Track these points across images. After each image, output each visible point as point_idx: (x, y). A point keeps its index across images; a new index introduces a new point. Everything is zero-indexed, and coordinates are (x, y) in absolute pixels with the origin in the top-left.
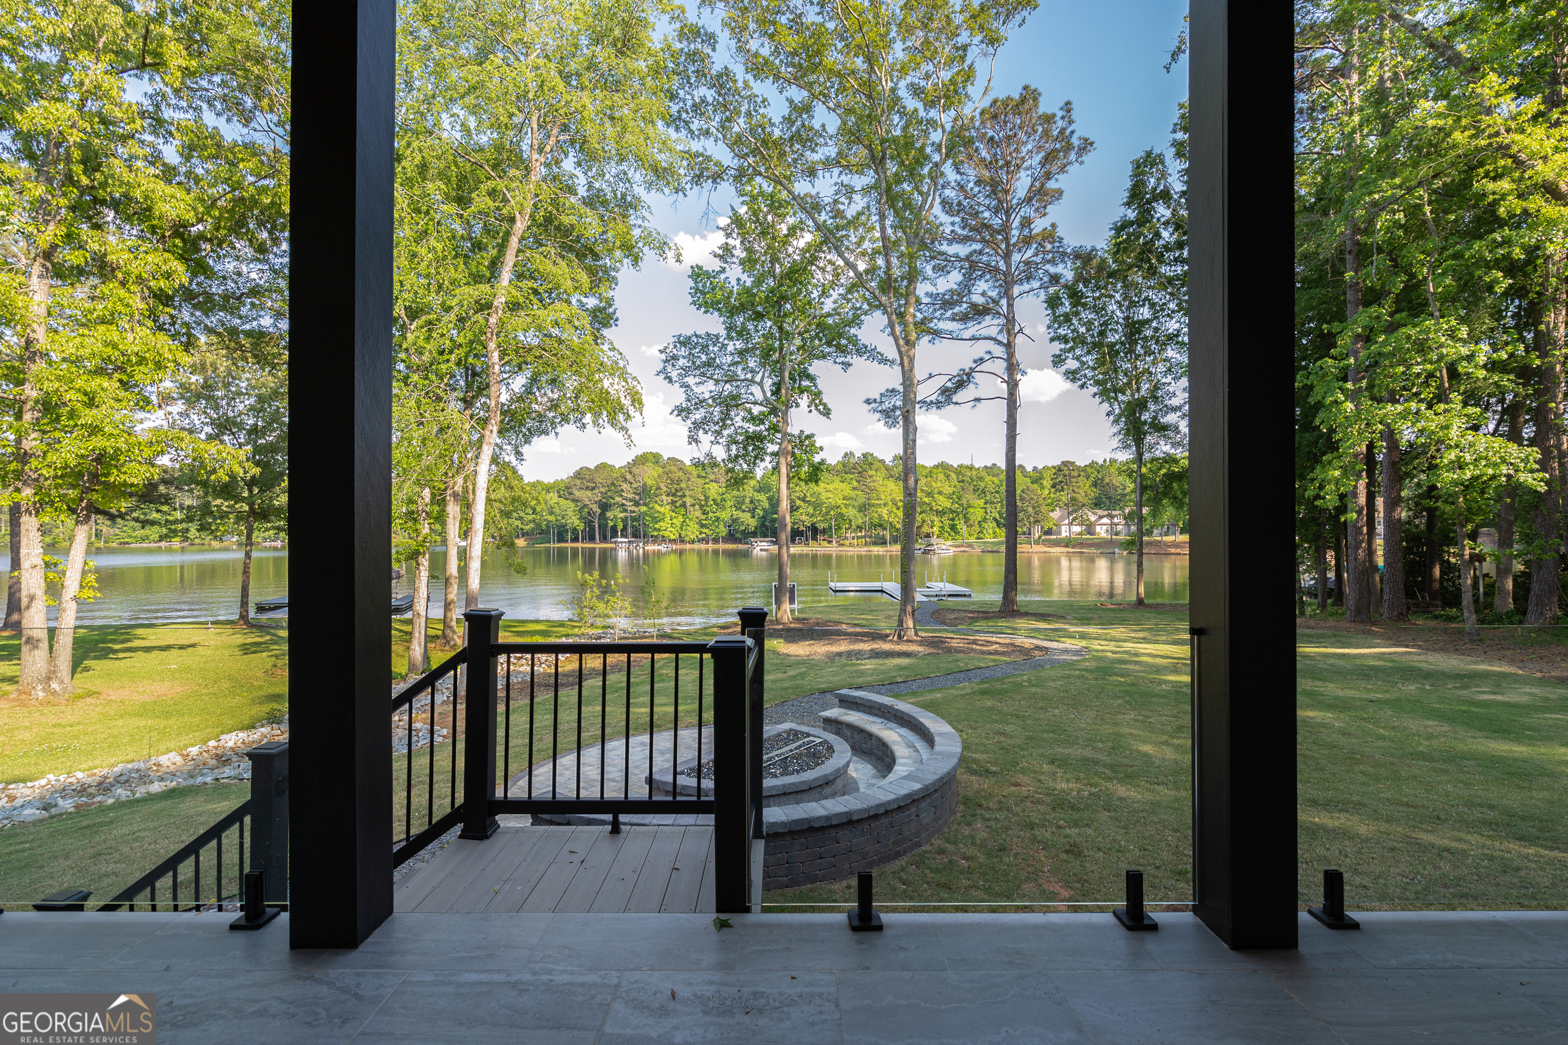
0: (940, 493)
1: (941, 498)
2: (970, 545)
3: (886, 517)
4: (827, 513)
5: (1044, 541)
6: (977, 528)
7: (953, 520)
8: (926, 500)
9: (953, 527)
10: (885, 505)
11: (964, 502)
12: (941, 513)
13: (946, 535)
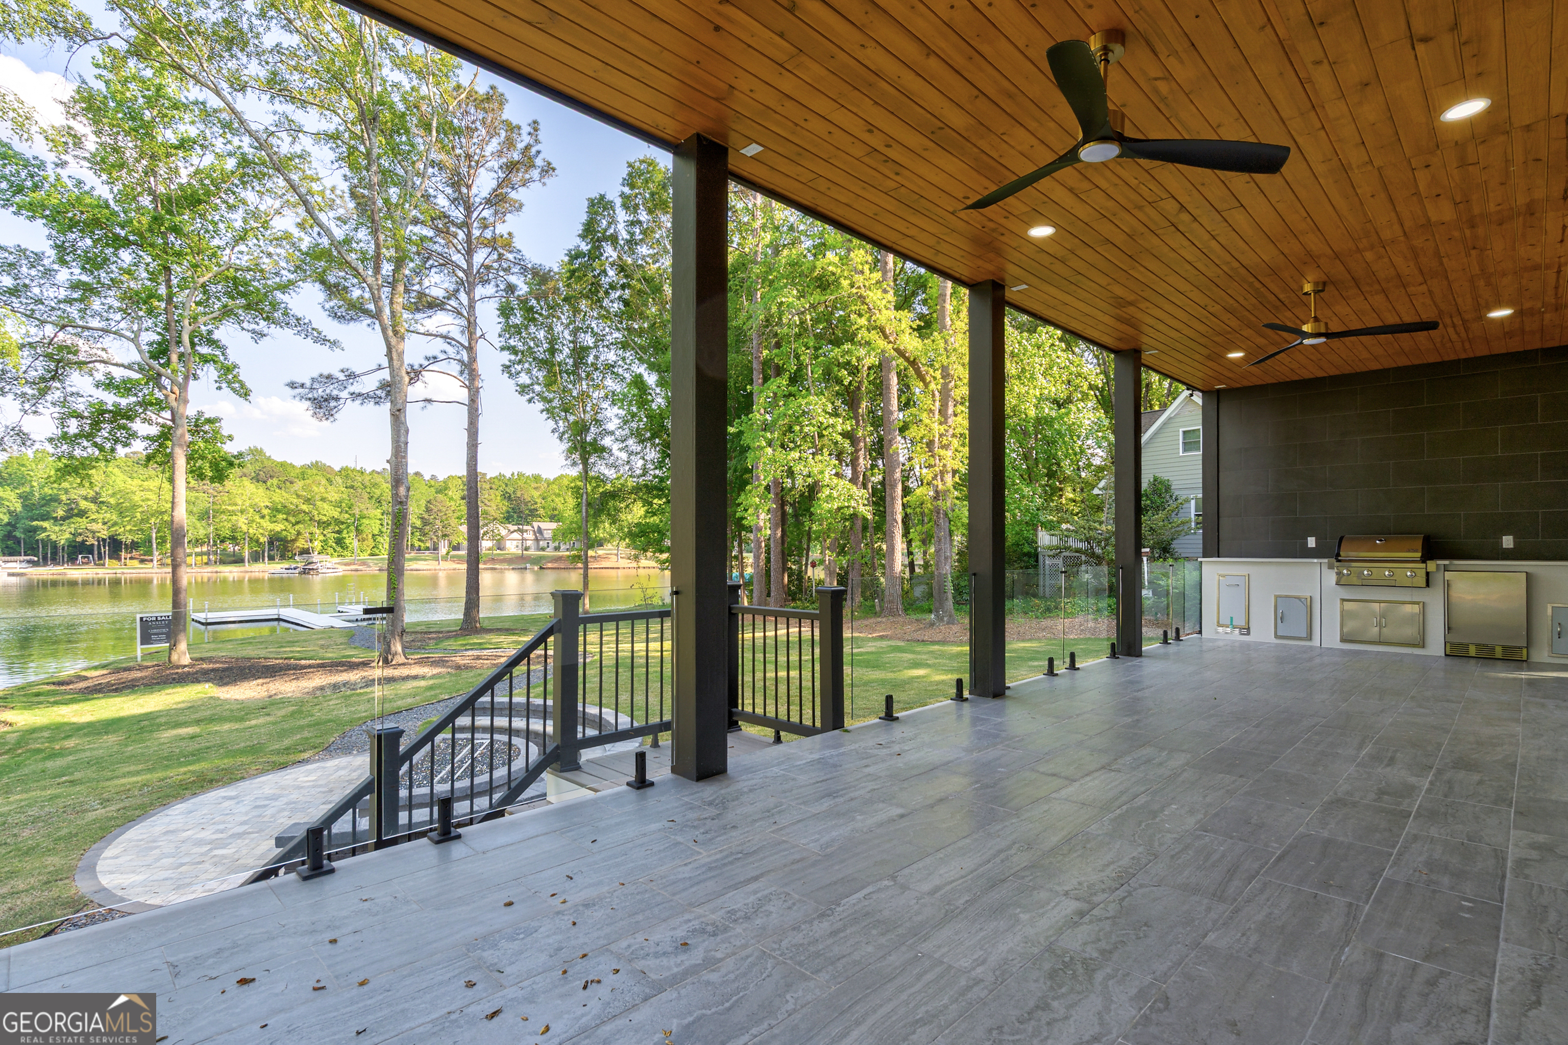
0: (323, 499)
1: (325, 506)
2: (364, 563)
3: (245, 528)
4: (147, 521)
5: (453, 557)
6: (371, 543)
7: (339, 532)
8: (305, 507)
9: (340, 542)
10: (242, 512)
11: (357, 511)
12: (325, 525)
13: (330, 550)
